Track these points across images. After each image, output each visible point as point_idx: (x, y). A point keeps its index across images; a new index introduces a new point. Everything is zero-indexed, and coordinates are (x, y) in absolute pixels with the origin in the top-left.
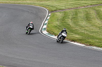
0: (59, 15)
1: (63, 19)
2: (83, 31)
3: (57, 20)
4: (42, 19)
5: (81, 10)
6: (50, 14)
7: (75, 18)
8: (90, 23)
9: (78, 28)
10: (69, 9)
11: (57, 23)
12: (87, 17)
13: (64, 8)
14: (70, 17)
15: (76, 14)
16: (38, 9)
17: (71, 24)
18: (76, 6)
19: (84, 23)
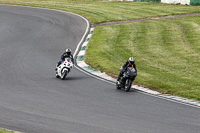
0: (110, 31)
1: (118, 40)
2: (156, 66)
3: (107, 41)
4: (76, 37)
5: (153, 24)
6: (92, 29)
7: (140, 39)
8: (170, 50)
9: (146, 58)
10: (130, 20)
11: (106, 46)
12: (164, 38)
13: (120, 18)
14: (132, 36)
15: (144, 31)
16: (70, 17)
17: (133, 50)
18: (144, 15)
19: (157, 50)
